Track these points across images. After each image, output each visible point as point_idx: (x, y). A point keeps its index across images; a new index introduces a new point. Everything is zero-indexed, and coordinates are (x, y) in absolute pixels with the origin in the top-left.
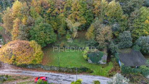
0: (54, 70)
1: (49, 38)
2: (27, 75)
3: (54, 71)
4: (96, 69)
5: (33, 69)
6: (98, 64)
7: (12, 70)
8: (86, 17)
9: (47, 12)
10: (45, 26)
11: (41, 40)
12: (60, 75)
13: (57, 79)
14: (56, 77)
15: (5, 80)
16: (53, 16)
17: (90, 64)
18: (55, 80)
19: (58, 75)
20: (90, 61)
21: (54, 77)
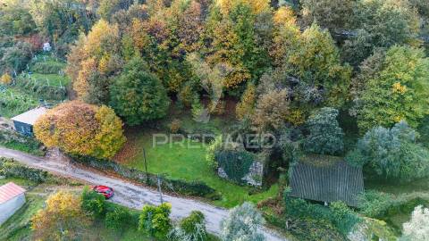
0: (138, 179)
1: (148, 105)
2: (83, 178)
3: (136, 181)
4: (232, 195)
5: (99, 170)
6: (242, 184)
7: (60, 165)
8: (251, 64)
9: (160, 47)
10: (140, 77)
11: (129, 109)
12: (145, 190)
13: (134, 198)
14: (133, 193)
15: (41, 182)
16: (174, 58)
17: (221, 179)
18: (129, 199)
19: (140, 190)
20: (222, 173)
21: (130, 194)
